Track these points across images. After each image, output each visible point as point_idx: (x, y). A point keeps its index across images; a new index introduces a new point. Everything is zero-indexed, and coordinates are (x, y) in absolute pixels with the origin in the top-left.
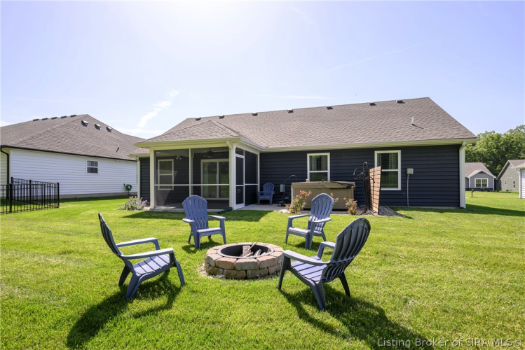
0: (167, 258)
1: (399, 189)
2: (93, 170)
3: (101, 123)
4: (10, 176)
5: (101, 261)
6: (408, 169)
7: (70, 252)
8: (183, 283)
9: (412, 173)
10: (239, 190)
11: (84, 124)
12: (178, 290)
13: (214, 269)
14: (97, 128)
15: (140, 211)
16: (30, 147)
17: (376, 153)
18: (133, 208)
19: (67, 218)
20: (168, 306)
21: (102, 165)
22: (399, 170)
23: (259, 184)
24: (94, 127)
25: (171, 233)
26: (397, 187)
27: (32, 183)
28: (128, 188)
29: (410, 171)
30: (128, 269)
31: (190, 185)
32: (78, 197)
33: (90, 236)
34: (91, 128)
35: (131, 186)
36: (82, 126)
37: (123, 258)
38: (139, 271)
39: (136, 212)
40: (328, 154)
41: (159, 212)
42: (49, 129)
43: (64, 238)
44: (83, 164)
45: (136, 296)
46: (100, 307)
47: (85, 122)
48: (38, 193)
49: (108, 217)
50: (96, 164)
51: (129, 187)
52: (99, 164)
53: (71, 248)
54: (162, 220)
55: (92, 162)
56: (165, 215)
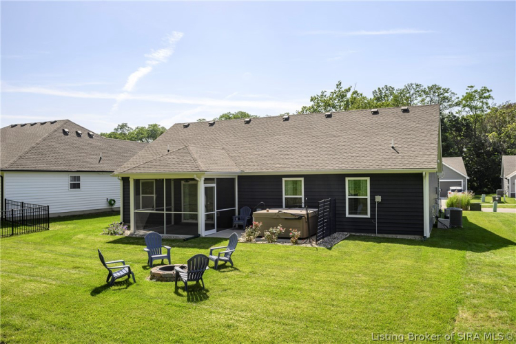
0: (127, 269)
1: (369, 216)
2: (75, 186)
3: (82, 128)
4: (4, 198)
5: (96, 272)
6: (376, 197)
7: (78, 268)
8: (135, 281)
9: (380, 200)
10: (209, 217)
11: (65, 133)
12: (131, 284)
13: (153, 277)
14: (79, 135)
15: (121, 237)
16: (20, 168)
17: (347, 179)
18: (115, 233)
19: (65, 243)
20: (126, 288)
21: (84, 180)
22: (368, 197)
23: (237, 208)
24: (75, 135)
25: (139, 257)
26: (366, 214)
27: (24, 205)
28: (111, 202)
29: (378, 199)
30: (110, 274)
31: (165, 212)
32: (62, 215)
33: (87, 258)
34: (72, 136)
35: (114, 201)
36: (63, 136)
37: (108, 269)
38: (115, 275)
39: (118, 237)
40: (302, 179)
41: (136, 238)
42: (33, 145)
43: (70, 259)
44: (66, 180)
45: (113, 285)
46: (99, 288)
47: (66, 130)
48: (27, 214)
49: (95, 242)
50: (78, 178)
51: (113, 202)
52: (81, 178)
53: (78, 265)
54: (137, 246)
55: (75, 177)
56: (141, 241)
